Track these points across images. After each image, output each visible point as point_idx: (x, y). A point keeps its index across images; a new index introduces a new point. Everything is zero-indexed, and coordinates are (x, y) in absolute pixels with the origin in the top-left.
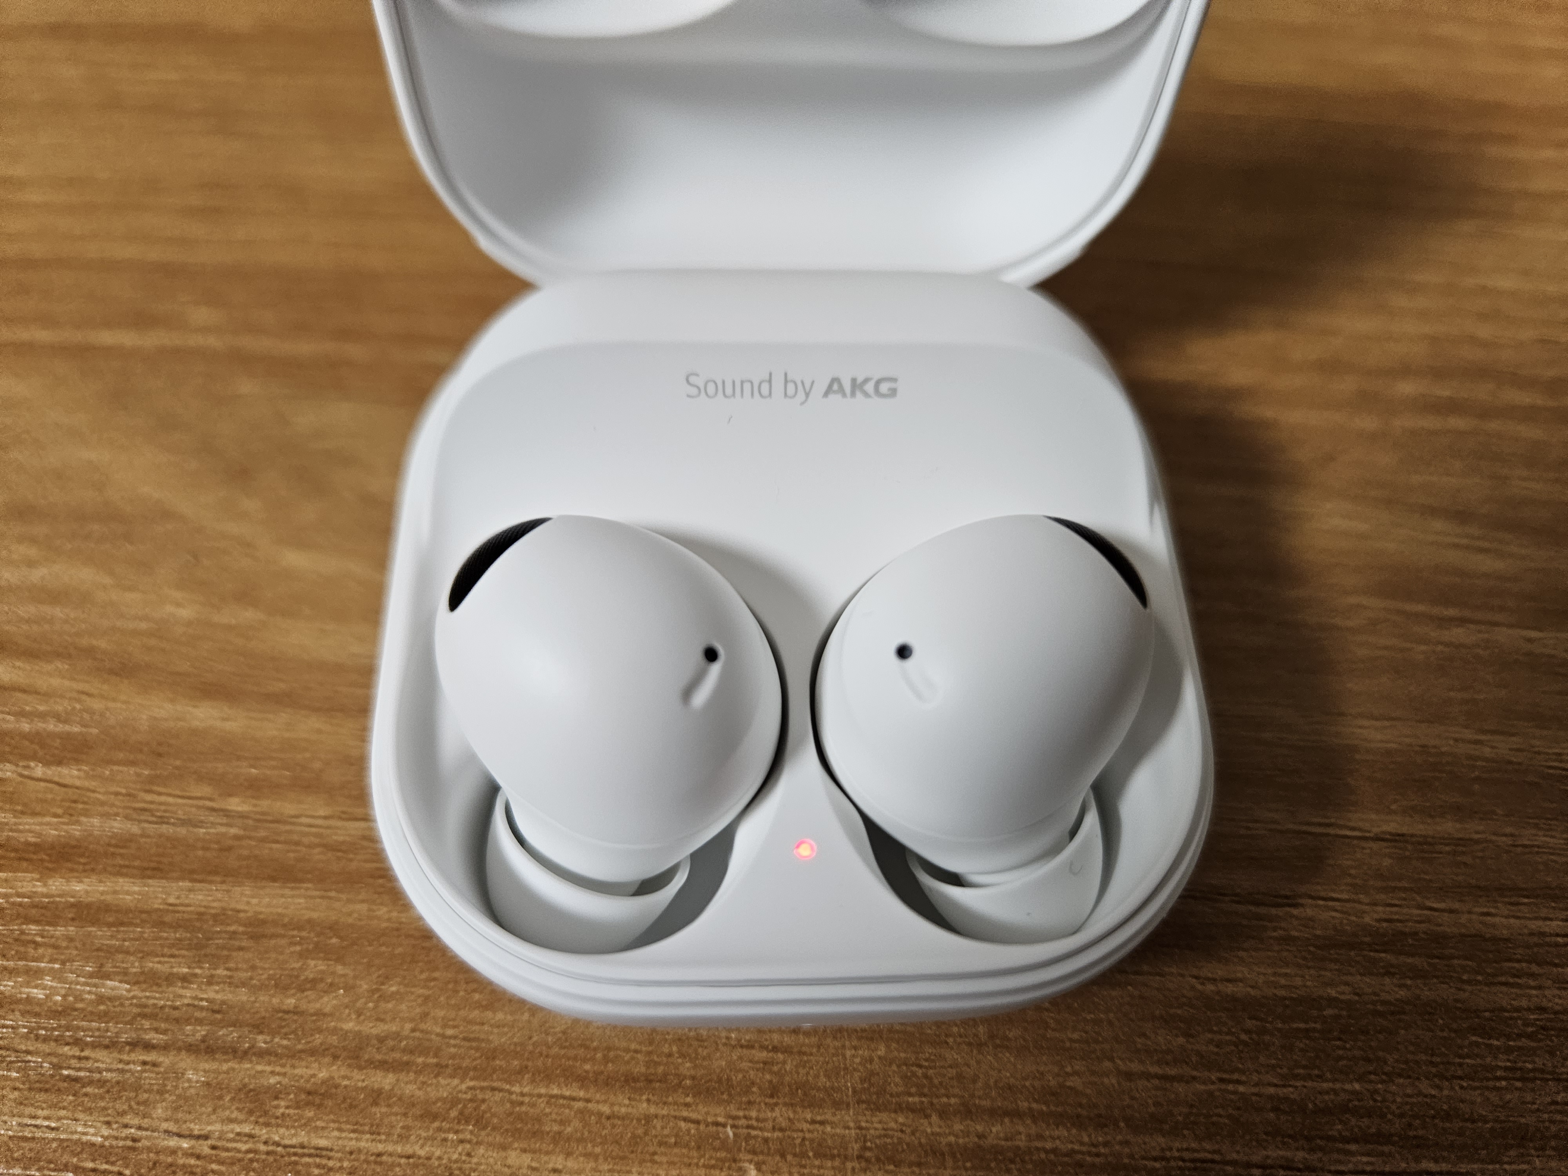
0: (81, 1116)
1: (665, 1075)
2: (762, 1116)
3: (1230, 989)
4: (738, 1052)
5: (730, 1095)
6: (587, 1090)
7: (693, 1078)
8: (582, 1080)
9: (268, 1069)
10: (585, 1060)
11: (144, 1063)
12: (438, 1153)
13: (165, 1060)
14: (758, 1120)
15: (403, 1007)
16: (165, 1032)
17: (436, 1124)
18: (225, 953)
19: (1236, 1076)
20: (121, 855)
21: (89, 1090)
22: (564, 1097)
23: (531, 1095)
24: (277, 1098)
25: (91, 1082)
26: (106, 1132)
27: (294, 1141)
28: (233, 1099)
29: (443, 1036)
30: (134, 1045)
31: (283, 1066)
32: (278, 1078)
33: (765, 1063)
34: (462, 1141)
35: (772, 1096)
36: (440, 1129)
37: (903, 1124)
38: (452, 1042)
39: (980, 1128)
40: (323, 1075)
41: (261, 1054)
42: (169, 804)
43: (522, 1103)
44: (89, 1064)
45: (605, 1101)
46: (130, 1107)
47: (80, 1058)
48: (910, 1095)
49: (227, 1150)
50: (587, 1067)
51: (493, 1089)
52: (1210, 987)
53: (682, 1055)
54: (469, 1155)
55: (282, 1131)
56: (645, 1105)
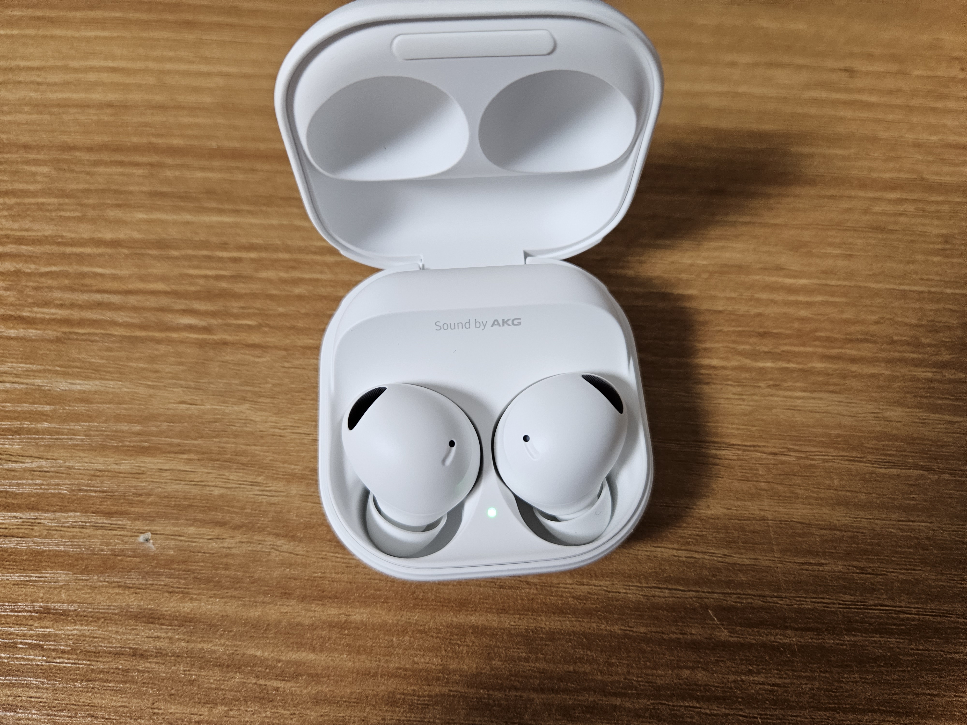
1: (730, 696)
4: (759, 686)
5: (757, 705)
6: (700, 704)
7: (742, 698)
8: (698, 699)
9: (568, 697)
10: (697, 691)
14: (770, 715)
17: (641, 720)
22: (691, 707)
23: (677, 706)
28: (556, 711)
29: (638, 681)
31: (574, 696)
32: (572, 701)
33: (770, 691)
35: (774, 705)
37: (829, 716)
38: (641, 683)
40: (591, 699)
41: (564, 691)
43: (674, 710)
45: (708, 708)
48: (831, 704)
50: (698, 694)
51: (661, 704)
53: (736, 688)
56: (724, 710)
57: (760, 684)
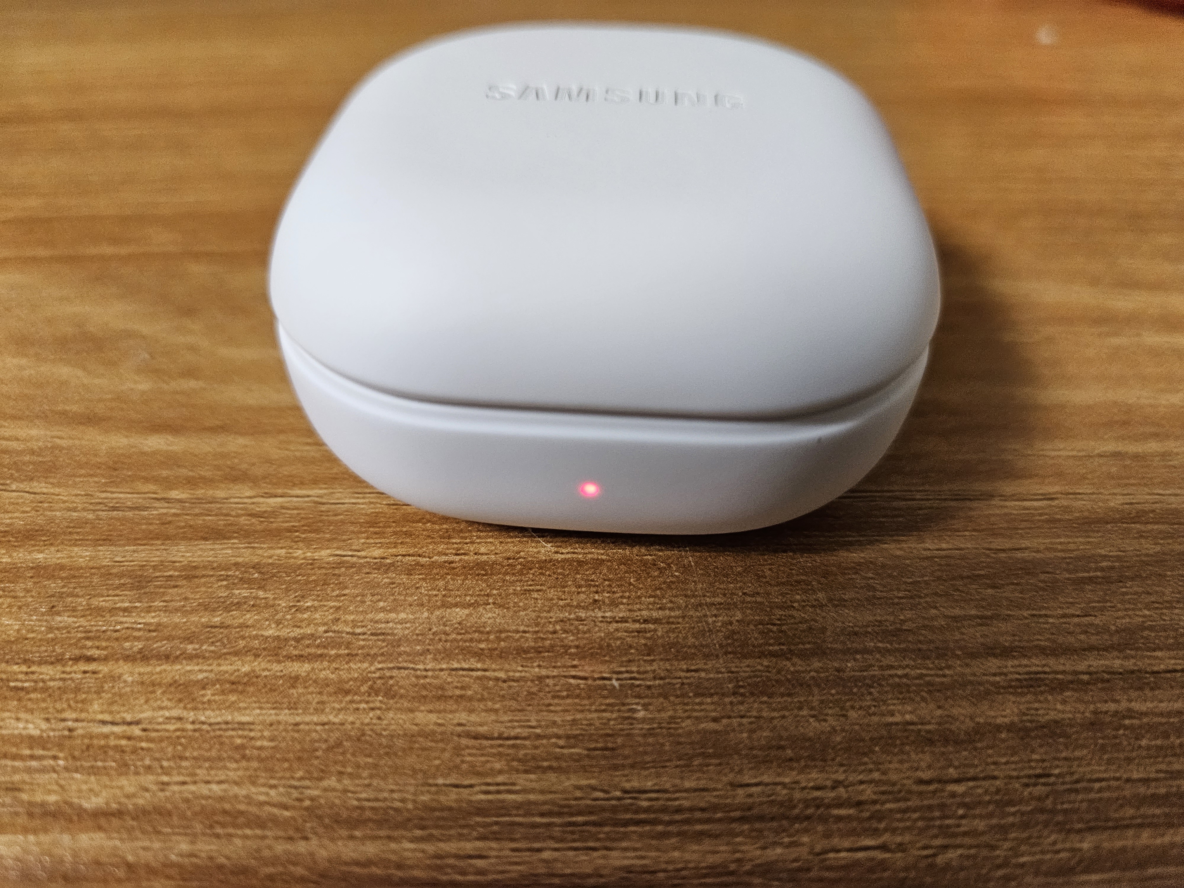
0: (22, 715)
1: (552, 646)
2: (642, 669)
3: (1019, 555)
4: (615, 625)
5: (611, 657)
6: (484, 662)
7: (577, 647)
8: (479, 655)
9: (197, 668)
10: (480, 641)
11: (85, 672)
12: (351, 719)
13: (104, 669)
14: (638, 672)
15: (317, 616)
16: (106, 648)
17: (348, 698)
18: (162, 590)
19: (1043, 612)
20: (78, 533)
21: (33, 696)
22: (463, 669)
23: (433, 670)
24: (204, 688)
25: (35, 690)
26: (44, 725)
27: (219, 719)
28: (164, 693)
29: (353, 634)
30: (77, 660)
31: (210, 665)
32: (205, 675)
33: (638, 632)
34: (373, 709)
35: (649, 655)
36: (352, 702)
37: (768, 667)
38: (361, 637)
39: (836, 665)
40: (246, 669)
41: (191, 658)
42: (120, 498)
43: (426, 677)
44: (35, 677)
45: (501, 670)
46: (69, 706)
47: (27, 673)
49: (157, 731)
50: (483, 646)
51: (399, 668)
52: (1003, 555)
53: (565, 631)
54: (379, 718)
55: (208, 713)
56: (537, 670)
57: (617, 622)
